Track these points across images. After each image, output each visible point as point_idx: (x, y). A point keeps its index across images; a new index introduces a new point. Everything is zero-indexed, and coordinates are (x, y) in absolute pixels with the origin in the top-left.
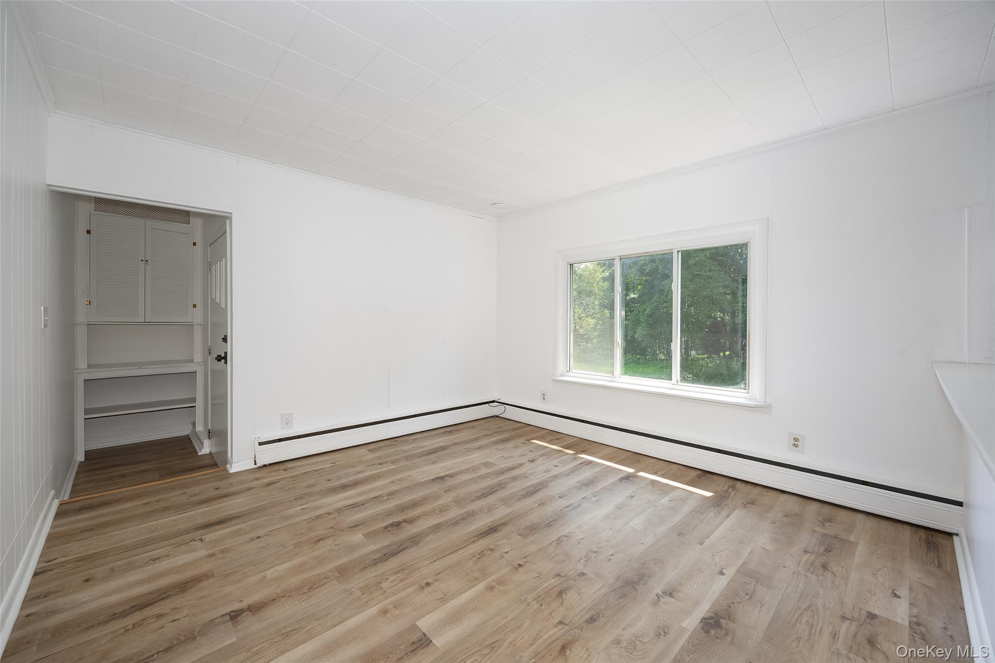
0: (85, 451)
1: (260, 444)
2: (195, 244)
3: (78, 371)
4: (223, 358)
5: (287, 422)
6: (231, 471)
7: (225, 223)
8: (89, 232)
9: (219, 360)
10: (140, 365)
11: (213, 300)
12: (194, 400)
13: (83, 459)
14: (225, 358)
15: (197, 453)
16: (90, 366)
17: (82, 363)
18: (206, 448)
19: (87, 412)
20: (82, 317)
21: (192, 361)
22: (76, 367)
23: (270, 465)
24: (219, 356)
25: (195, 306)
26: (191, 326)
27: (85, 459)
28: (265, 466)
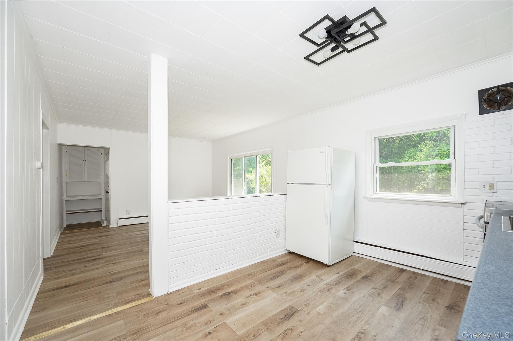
0: (66, 225)
1: (119, 219)
2: (101, 154)
3: (64, 197)
4: (108, 192)
5: (128, 212)
6: (110, 227)
7: (108, 150)
8: (66, 152)
9: (107, 193)
10: (83, 196)
11: (107, 174)
12: (102, 209)
13: (65, 227)
14: (109, 192)
15: (102, 225)
16: (67, 196)
17: (65, 195)
18: (105, 224)
19: (66, 211)
20: (64, 180)
21: (101, 195)
22: (63, 196)
23: (123, 226)
24: (107, 192)
25: (102, 176)
26: (100, 182)
27: (66, 227)
28: (121, 226)
